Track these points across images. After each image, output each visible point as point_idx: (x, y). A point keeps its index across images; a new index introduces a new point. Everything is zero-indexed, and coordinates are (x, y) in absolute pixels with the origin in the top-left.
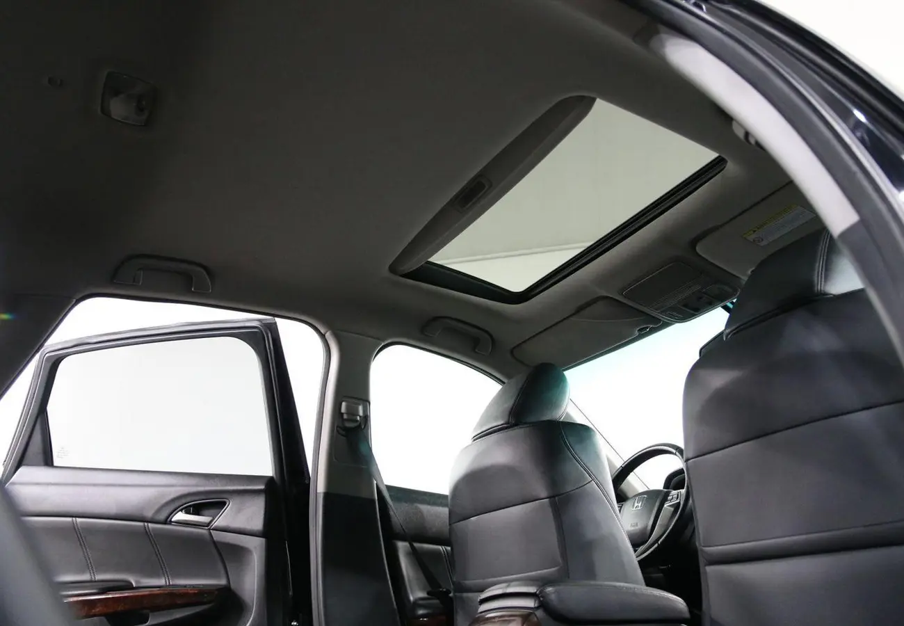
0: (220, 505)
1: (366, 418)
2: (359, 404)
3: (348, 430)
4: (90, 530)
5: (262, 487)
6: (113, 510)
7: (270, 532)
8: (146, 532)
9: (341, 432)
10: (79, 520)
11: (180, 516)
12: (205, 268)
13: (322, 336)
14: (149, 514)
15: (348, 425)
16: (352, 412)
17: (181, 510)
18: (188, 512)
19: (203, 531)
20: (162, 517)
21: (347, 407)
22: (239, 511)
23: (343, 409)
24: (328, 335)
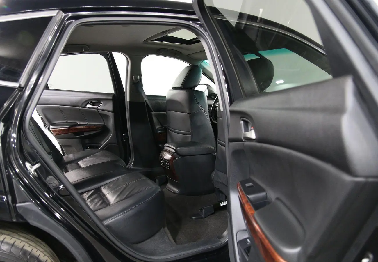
0: (100, 103)
1: (141, 79)
2: (138, 76)
3: (135, 84)
4: (63, 109)
5: (111, 98)
6: (69, 103)
7: (114, 111)
8: (79, 110)
9: (133, 84)
10: (60, 106)
11: (88, 106)
12: (87, 45)
13: (126, 56)
14: (80, 105)
15: (135, 82)
16: (136, 78)
17: (89, 104)
18: (90, 105)
19: (96, 110)
20: (84, 105)
21: (134, 77)
22: (105, 105)
23: (133, 78)
24: (127, 56)
